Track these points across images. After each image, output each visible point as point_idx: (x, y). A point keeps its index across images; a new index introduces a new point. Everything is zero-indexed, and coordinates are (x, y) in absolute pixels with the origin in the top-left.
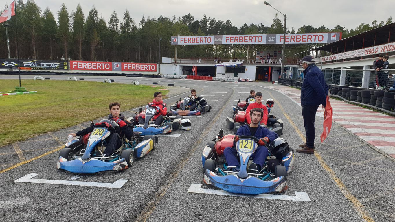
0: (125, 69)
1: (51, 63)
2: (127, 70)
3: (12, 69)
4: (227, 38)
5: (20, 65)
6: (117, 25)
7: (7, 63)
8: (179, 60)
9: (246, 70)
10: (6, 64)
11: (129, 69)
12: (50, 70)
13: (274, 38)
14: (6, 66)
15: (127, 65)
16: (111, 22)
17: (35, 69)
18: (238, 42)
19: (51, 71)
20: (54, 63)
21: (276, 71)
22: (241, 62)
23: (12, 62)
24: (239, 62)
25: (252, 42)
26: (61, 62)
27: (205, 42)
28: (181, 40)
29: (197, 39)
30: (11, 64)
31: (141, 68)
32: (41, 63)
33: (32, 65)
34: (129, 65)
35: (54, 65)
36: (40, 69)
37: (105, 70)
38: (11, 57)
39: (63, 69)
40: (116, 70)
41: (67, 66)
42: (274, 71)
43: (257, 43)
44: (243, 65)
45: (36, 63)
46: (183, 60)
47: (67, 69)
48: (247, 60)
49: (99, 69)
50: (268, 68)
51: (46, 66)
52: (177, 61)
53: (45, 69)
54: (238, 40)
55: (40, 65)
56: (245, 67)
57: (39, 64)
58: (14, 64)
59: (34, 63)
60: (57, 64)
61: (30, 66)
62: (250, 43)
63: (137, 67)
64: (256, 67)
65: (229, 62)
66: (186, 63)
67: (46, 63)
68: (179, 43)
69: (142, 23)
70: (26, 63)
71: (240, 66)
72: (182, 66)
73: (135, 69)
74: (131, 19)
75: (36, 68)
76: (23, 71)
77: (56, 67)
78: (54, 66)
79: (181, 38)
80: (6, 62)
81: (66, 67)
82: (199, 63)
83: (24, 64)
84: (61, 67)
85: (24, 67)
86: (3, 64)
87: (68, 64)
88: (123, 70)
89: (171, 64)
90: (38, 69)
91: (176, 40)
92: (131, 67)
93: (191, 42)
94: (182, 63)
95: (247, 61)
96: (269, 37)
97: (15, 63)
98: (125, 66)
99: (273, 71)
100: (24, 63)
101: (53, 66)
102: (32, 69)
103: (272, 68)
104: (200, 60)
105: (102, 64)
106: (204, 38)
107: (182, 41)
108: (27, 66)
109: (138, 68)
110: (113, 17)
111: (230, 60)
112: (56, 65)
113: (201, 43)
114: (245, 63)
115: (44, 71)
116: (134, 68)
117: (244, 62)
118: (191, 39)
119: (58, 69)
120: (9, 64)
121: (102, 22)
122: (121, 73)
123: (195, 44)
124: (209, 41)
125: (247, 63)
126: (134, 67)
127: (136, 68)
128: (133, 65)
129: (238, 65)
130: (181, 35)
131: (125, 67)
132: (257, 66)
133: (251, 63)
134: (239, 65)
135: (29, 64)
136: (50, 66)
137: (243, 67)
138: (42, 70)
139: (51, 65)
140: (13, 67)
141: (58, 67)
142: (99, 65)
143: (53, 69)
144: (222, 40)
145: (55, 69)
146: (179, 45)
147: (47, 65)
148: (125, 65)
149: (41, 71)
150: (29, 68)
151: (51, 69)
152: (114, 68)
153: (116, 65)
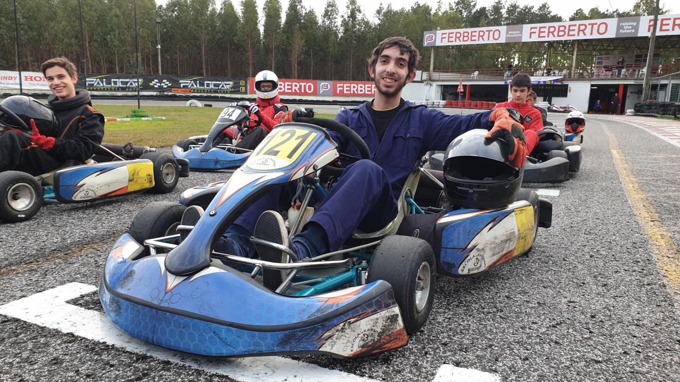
0: (338, 92)
1: (220, 83)
2: (342, 94)
3: (163, 92)
4: (533, 30)
5: (176, 85)
6: (335, 18)
7: (156, 82)
8: (436, 75)
9: (570, 90)
10: (156, 84)
11: (345, 92)
12: (218, 93)
13: (635, 24)
14: (155, 86)
15: (342, 85)
16: (327, 14)
17: (196, 91)
18: (554, 36)
19: (220, 95)
20: (225, 83)
21: (635, 92)
22: (560, 76)
23: (164, 81)
24: (556, 76)
25: (585, 34)
26: (235, 81)
27: (488, 39)
28: (441, 38)
29: (473, 34)
30: (162, 84)
31: (366, 91)
32: (205, 82)
33: (192, 85)
34: (345, 85)
35: (226, 84)
36: (204, 91)
37: (306, 94)
38: (163, 73)
39: (238, 92)
40: (323, 95)
41: (246, 86)
42: (631, 92)
43: (596, 36)
44: (563, 81)
45: (198, 82)
46: (444, 75)
47: (246, 93)
48: (572, 72)
49: (296, 93)
50: (617, 86)
51: (213, 87)
52: (433, 77)
53: (211, 92)
54: (556, 33)
55: (204, 85)
56: (567, 85)
57: (202, 84)
58: (166, 83)
59: (195, 81)
60: (229, 84)
61: (189, 86)
62: (582, 37)
63: (359, 89)
64: (592, 85)
65: (536, 76)
66: (450, 81)
67: (213, 82)
68: (438, 44)
69: (379, 14)
70: (184, 83)
71: (555, 83)
72: (441, 85)
73: (356, 92)
74: (359, 7)
75: (198, 91)
76: (178, 94)
77: (228, 88)
78: (226, 88)
79: (442, 34)
80: (155, 80)
81: (243, 89)
82: (476, 79)
83: (181, 83)
84: (236, 90)
85: (180, 88)
86: (151, 84)
87: (246, 83)
88: (335, 94)
89: (421, 82)
90: (201, 91)
91: (434, 38)
92: (349, 89)
93: (462, 40)
94: (443, 81)
95: (572, 74)
96: (624, 24)
97: (168, 83)
98: (340, 87)
99: (628, 94)
100: (180, 81)
101: (223, 87)
102: (193, 92)
103: (626, 86)
104: (476, 73)
105: (301, 84)
106: (487, 31)
107: (443, 39)
108: (184, 86)
109: (361, 91)
110: (329, 6)
111: (538, 72)
112: (228, 86)
113: (481, 42)
114: (569, 77)
115: (209, 94)
116: (353, 91)
117: (564, 76)
118: (461, 35)
119: (231, 92)
120: (159, 84)
121: (311, 14)
122: (331, 99)
123: (469, 43)
124: (496, 36)
125: (572, 77)
126: (355, 89)
127: (357, 90)
128: (352, 85)
129: (552, 82)
130: (441, 29)
131: (338, 89)
132: (592, 83)
133: (581, 78)
134: (555, 81)
135: (187, 83)
136: (219, 86)
137: (562, 85)
138: (206, 93)
139: (221, 86)
140: (165, 88)
141: (231, 88)
142: (296, 86)
143: (224, 92)
144: (521, 33)
145: (227, 93)
146: (438, 47)
147: (215, 85)
148: (338, 85)
149: (205, 95)
150: (187, 90)
151: (220, 92)
152: (321, 92)
153: (324, 85)
